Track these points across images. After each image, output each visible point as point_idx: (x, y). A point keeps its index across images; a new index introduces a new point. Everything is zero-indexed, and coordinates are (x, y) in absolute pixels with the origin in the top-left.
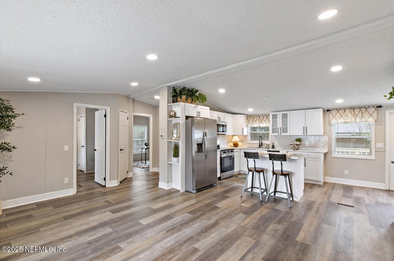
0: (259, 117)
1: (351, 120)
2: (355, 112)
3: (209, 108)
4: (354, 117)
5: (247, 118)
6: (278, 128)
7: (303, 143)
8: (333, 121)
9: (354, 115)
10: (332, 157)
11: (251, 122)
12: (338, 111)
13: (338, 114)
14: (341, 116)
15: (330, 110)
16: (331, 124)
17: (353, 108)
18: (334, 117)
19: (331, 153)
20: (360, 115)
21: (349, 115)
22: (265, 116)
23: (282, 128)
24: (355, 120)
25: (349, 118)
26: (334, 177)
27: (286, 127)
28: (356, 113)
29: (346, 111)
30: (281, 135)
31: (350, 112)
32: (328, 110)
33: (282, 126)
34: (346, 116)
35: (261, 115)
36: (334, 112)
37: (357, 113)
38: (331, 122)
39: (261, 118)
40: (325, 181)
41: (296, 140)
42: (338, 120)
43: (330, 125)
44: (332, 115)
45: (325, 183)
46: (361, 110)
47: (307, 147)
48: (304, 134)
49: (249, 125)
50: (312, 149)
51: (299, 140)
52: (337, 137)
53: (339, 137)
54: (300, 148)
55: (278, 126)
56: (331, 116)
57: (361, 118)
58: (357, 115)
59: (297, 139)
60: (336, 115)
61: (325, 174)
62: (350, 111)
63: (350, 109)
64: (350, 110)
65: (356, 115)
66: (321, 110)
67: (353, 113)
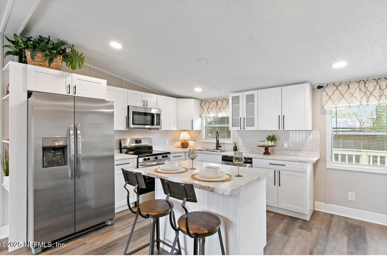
0: (217, 102)
1: (361, 102)
2: (367, 88)
3: (104, 82)
4: (365, 96)
5: (201, 104)
6: (241, 118)
7: (279, 142)
8: (329, 106)
9: (365, 93)
10: (327, 169)
11: (206, 110)
12: (337, 87)
13: (337, 93)
14: (342, 96)
15: (323, 87)
16: (326, 110)
17: (363, 81)
18: (330, 98)
19: (325, 161)
20: (377, 92)
21: (357, 94)
22: (225, 100)
23: (246, 118)
24: (368, 102)
25: (356, 98)
26: (329, 203)
27: (253, 117)
28: (369, 89)
29: (350, 86)
30: (245, 130)
31: (358, 89)
32: (319, 87)
33: (247, 115)
34: (351, 95)
35: (220, 99)
36: (330, 90)
37: (371, 88)
38: (325, 107)
39: (220, 103)
40: (315, 209)
41: (267, 139)
42: (336, 104)
43: (324, 112)
44: (327, 95)
45: (315, 213)
46: (379, 83)
47: (286, 149)
48: (279, 129)
49: (204, 115)
50: (293, 153)
51: (272, 138)
52: (335, 133)
53: (338, 133)
54: (275, 151)
55: (241, 116)
56: (325, 97)
57: (378, 98)
58: (371, 93)
59: (270, 137)
60: (333, 94)
61: (315, 198)
62: (359, 86)
63: (359, 83)
64: (357, 84)
65: (368, 93)
66: (307, 87)
67: (363, 89)
